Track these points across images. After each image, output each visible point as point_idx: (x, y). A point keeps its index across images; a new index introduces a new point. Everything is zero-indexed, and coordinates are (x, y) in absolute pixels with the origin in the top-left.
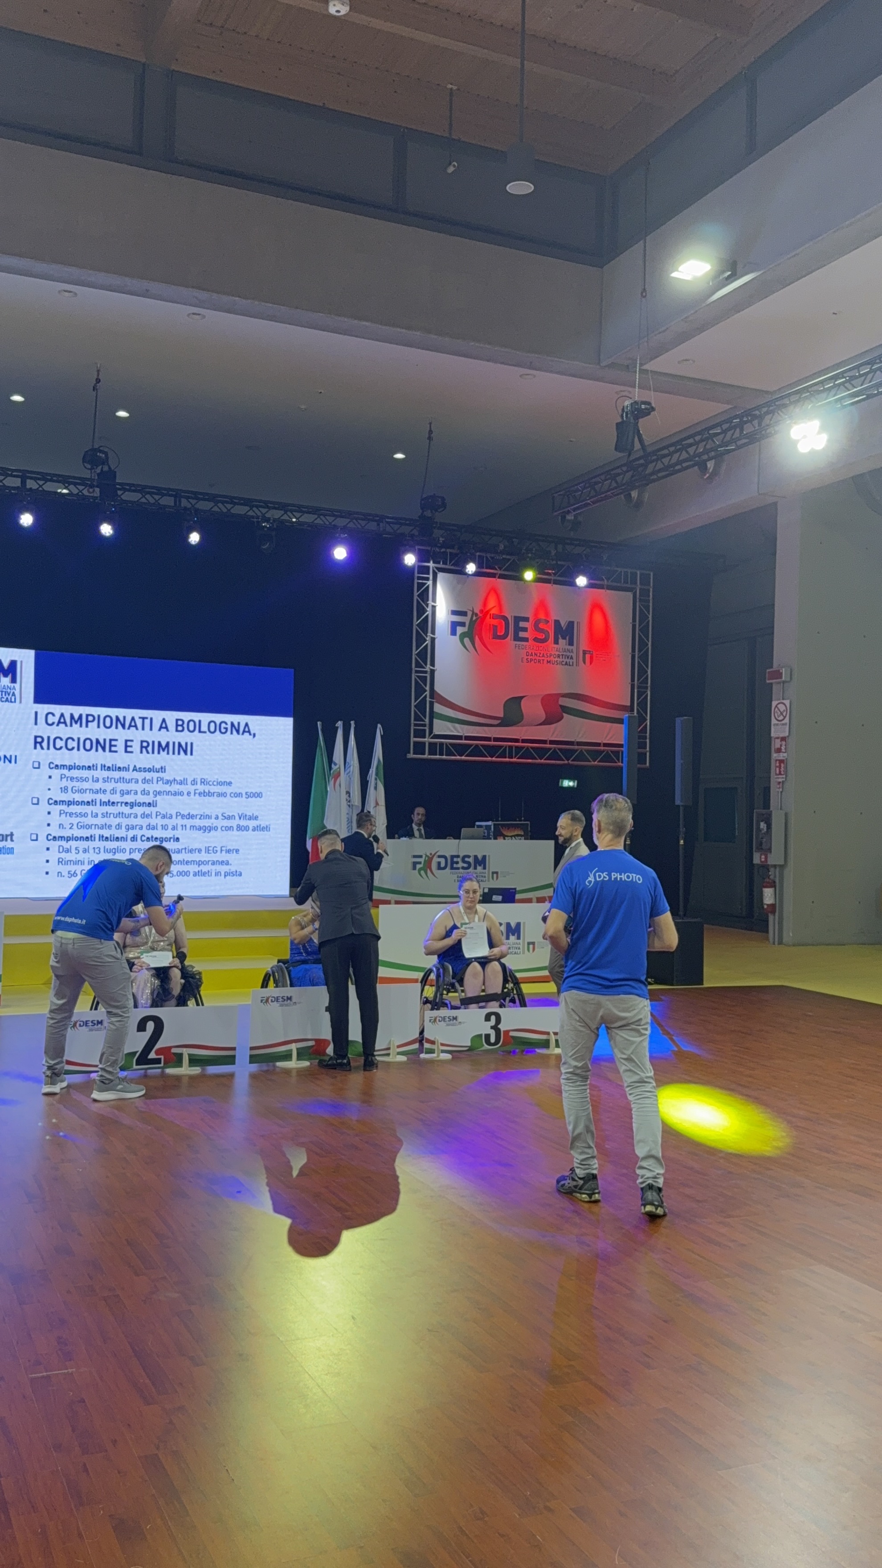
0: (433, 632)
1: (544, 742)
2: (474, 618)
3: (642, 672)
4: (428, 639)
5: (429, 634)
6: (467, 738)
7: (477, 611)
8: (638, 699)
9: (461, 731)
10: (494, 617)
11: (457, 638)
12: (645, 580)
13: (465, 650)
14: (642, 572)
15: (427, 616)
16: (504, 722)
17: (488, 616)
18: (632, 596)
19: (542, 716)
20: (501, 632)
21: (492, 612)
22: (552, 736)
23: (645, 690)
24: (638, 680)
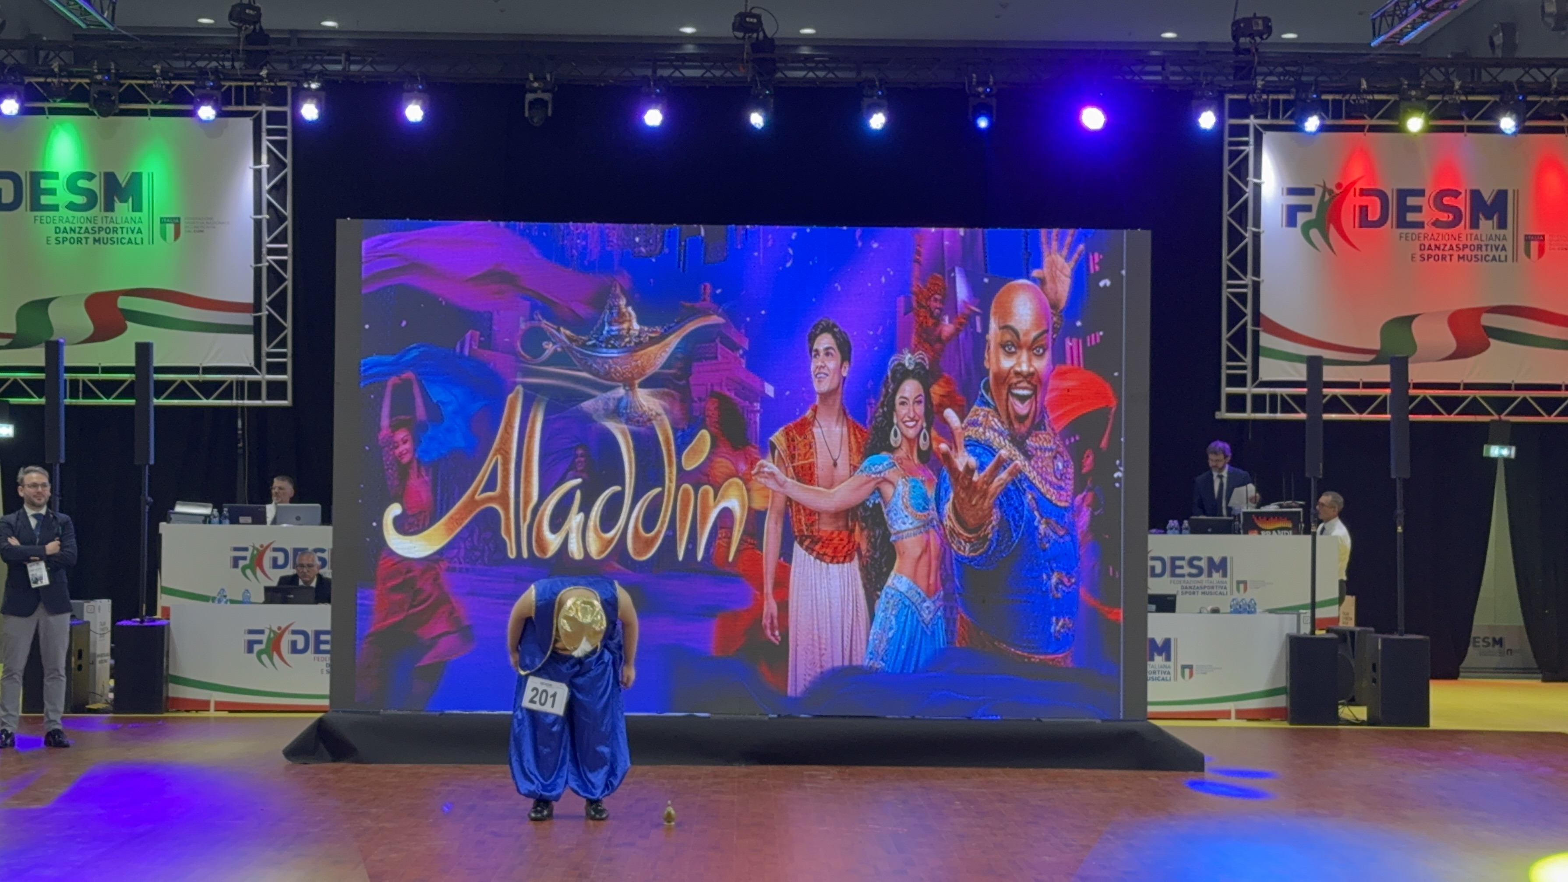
0: (1257, 224)
2: (1327, 197)
4: (1247, 235)
5: (1251, 228)
7: (1331, 185)
10: (1363, 192)
11: (1297, 230)
13: (1311, 248)
15: (1246, 202)
16: (1382, 358)
17: (1352, 191)
19: (1451, 343)
20: (1373, 215)
21: (1358, 187)
22: (1468, 376)
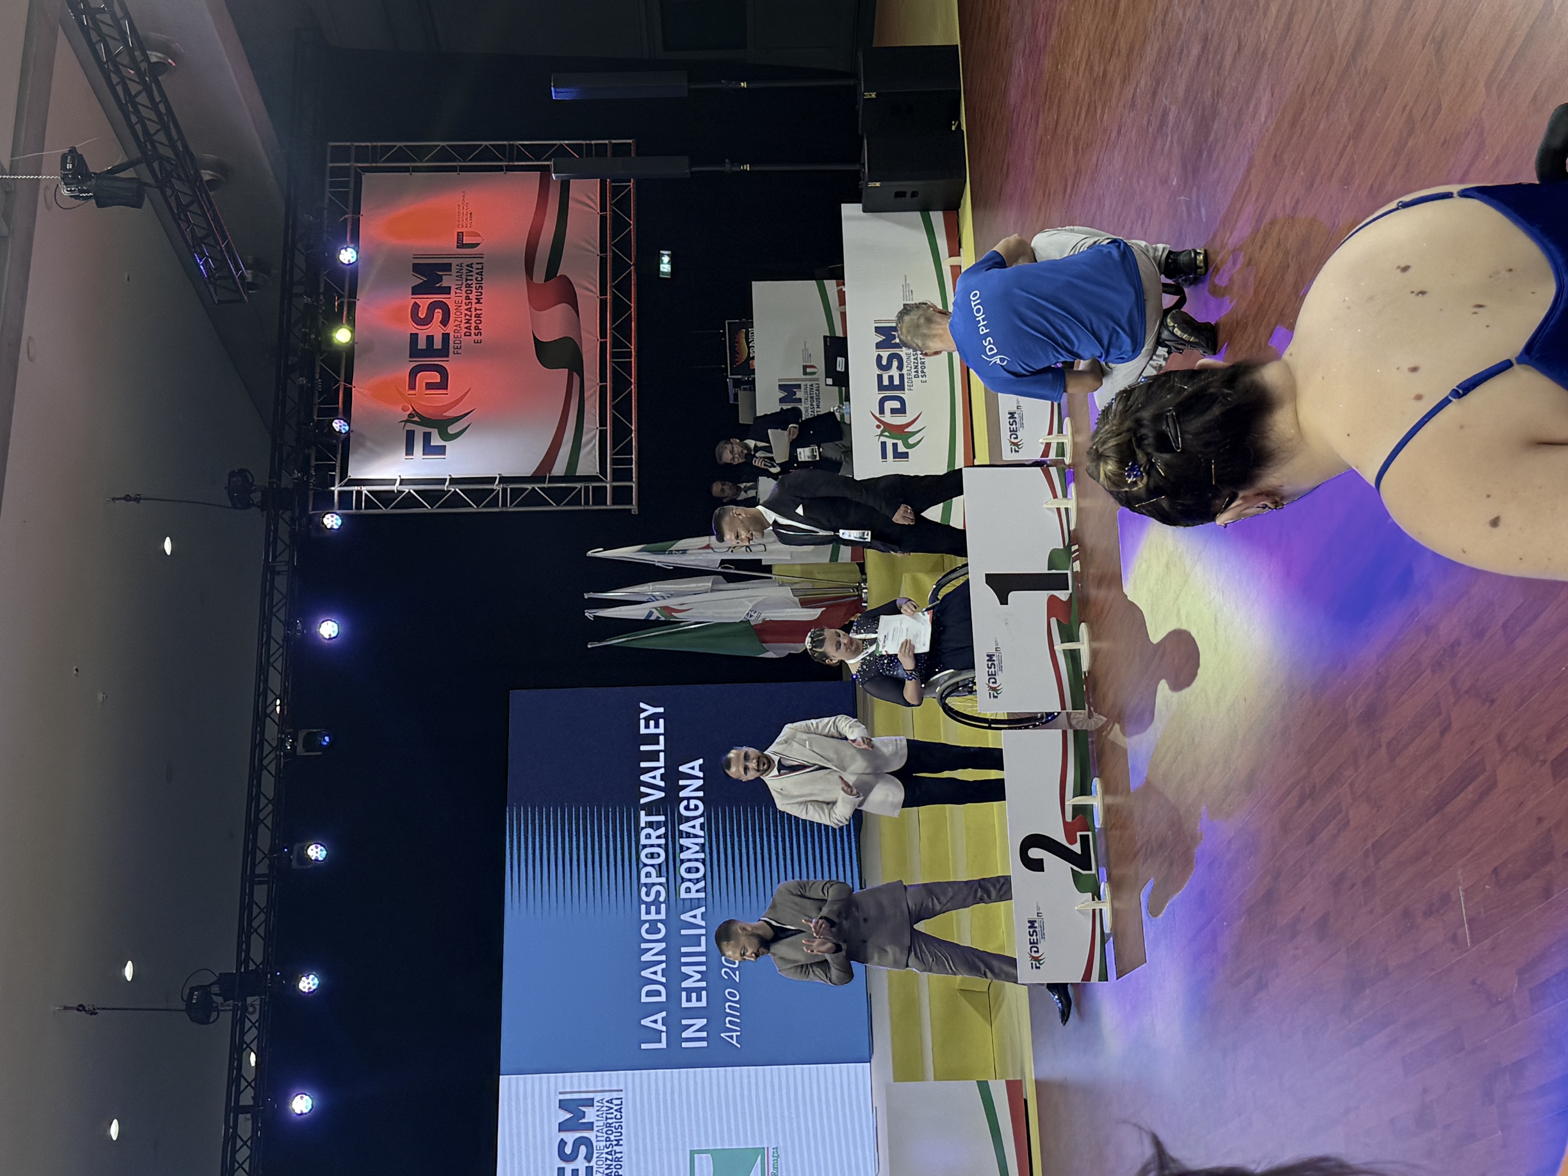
0: (442, 481)
1: (603, 303)
3: (485, 154)
4: (452, 490)
5: (445, 488)
6: (603, 422)
7: (405, 416)
8: (531, 160)
9: (594, 432)
10: (413, 387)
11: (449, 445)
12: (341, 154)
13: (467, 432)
14: (328, 158)
15: (418, 492)
16: (576, 366)
18: (366, 174)
19: (561, 310)
20: (435, 378)
21: (406, 392)
22: (592, 291)
23: (515, 148)
24: (501, 160)
